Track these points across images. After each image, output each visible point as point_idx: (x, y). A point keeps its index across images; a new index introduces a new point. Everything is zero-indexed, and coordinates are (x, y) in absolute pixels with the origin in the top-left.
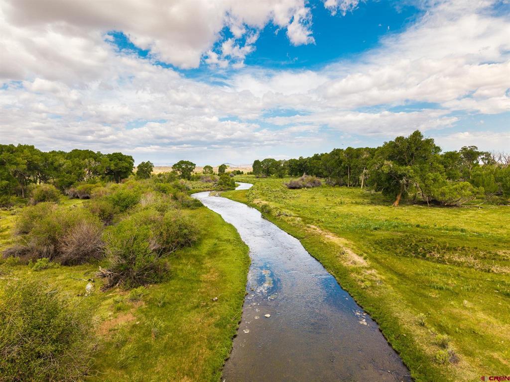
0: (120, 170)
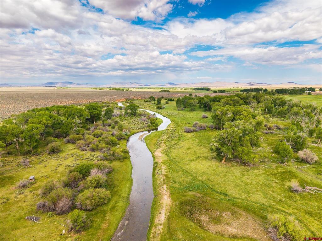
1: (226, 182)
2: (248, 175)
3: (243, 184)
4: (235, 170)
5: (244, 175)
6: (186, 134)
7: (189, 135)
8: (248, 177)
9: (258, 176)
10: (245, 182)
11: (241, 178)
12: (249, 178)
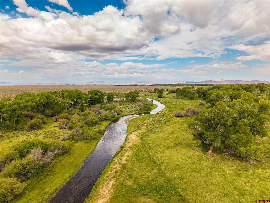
0: (94, 99)
1: (207, 185)
2: (246, 177)
3: (236, 193)
4: (226, 166)
5: (239, 175)
6: (175, 118)
7: (178, 119)
8: (245, 180)
9: (264, 180)
10: (240, 190)
11: (234, 180)
12: (248, 182)
